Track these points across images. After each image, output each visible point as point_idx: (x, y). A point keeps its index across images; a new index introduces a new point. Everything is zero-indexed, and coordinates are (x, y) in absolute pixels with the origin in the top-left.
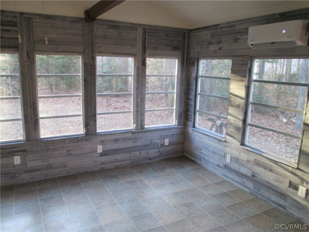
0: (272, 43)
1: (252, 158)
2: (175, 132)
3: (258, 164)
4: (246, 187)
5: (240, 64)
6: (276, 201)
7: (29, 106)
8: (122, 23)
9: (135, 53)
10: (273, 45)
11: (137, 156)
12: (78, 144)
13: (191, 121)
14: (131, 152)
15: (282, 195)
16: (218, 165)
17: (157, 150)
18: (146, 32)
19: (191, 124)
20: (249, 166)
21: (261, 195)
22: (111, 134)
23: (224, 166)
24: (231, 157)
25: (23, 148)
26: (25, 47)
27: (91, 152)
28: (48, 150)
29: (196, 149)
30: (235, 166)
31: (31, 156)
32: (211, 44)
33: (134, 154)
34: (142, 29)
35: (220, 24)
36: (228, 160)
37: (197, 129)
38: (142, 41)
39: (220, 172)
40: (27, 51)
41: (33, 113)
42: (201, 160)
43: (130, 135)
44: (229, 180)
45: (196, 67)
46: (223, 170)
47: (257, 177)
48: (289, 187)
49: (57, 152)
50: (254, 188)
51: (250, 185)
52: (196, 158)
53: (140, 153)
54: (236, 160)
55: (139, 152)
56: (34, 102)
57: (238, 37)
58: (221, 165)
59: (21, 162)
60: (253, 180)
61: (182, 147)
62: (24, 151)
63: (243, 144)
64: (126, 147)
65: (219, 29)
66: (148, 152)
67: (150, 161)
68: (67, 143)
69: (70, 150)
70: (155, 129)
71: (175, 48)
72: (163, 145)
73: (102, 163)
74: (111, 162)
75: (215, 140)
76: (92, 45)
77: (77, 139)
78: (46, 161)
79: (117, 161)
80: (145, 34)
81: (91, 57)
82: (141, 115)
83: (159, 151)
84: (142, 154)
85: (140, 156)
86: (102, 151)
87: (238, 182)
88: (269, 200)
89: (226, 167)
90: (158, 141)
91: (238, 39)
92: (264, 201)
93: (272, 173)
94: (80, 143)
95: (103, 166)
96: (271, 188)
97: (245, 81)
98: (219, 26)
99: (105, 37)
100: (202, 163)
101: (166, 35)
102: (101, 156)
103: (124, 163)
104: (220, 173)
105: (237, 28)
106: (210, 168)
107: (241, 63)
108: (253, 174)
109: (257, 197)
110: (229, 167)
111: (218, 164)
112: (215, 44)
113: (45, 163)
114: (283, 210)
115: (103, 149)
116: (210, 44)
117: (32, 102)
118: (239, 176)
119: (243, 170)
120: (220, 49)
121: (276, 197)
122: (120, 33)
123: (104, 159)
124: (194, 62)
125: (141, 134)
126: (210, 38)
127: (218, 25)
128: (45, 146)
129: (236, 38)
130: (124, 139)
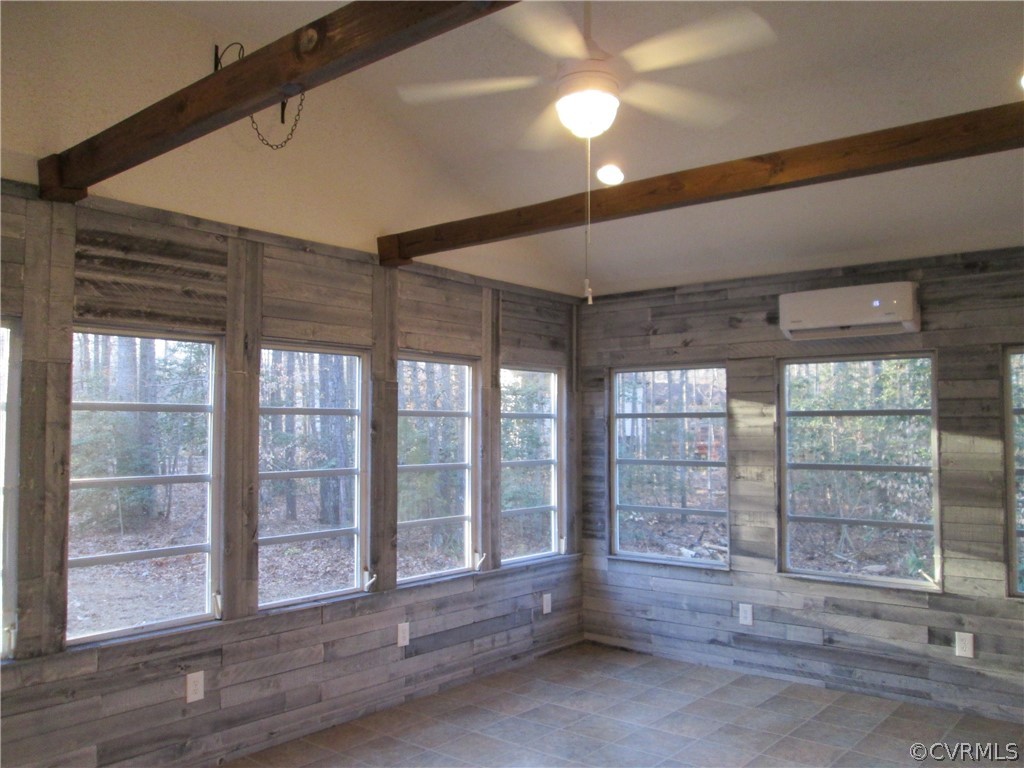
0: (843, 328)
1: (819, 594)
2: (560, 572)
3: (838, 607)
4: (812, 675)
5: (753, 377)
6: (903, 686)
7: (240, 502)
8: (454, 273)
9: (478, 353)
10: (846, 331)
11: (487, 650)
12: (350, 622)
13: (603, 538)
14: (472, 641)
15: (915, 666)
16: (713, 642)
17: (526, 630)
18: (498, 300)
19: (603, 545)
20: (812, 617)
21: (857, 684)
22: (429, 586)
23: (735, 639)
24: (753, 608)
25: (213, 644)
26: (241, 325)
27: (383, 647)
28: (278, 644)
29: (629, 613)
30: (769, 630)
31: (234, 667)
32: (655, 333)
33: (480, 645)
34: (490, 292)
35: (681, 287)
36: (745, 616)
37: (620, 555)
38: (493, 323)
39: (723, 658)
40: (246, 337)
41: (247, 526)
42: (649, 641)
43: (469, 587)
44: (756, 671)
45: (606, 392)
46: (730, 649)
47: (838, 642)
48: (931, 641)
49: (301, 651)
50: (834, 671)
51: (822, 667)
52: (630, 638)
53: (493, 641)
54: (773, 613)
55: (487, 639)
56: (251, 489)
57: (739, 316)
58: (723, 637)
59: (205, 693)
60: (830, 651)
61: (579, 618)
62: (218, 652)
63: (780, 570)
64: (462, 624)
65: (676, 298)
66: (509, 638)
67: (515, 664)
68: (328, 618)
69: (333, 643)
70: (521, 567)
71: (555, 344)
72: (539, 613)
73: (409, 681)
74: (428, 676)
75: (695, 576)
76: (392, 327)
77: (350, 606)
78: (272, 684)
79: (441, 669)
80: (498, 305)
81: (388, 360)
82: (493, 525)
83: (532, 631)
84: (496, 644)
85: (492, 649)
86: (411, 640)
87: (785, 669)
88: (883, 688)
89: (741, 639)
90: (529, 603)
91: (740, 321)
92: (872, 695)
93: (880, 621)
94: (359, 619)
95: (410, 689)
96: (882, 659)
97: (770, 415)
98: (678, 291)
99: (418, 309)
100: (657, 646)
101: (537, 310)
102: (406, 658)
103: (459, 674)
104: (722, 660)
105: (732, 296)
106: (688, 654)
107: (756, 374)
108: (826, 637)
109: (852, 692)
110: (752, 636)
111: (711, 637)
112: (667, 333)
113: (268, 693)
114: (927, 703)
115: (411, 634)
116: (651, 332)
117: (246, 491)
118: (785, 654)
119: (794, 634)
120: (686, 344)
121: (899, 677)
122: (448, 299)
123: (414, 665)
124: (601, 380)
125: (492, 583)
126: (649, 319)
127: (674, 289)
128: (272, 634)
129: (732, 319)
130: (459, 600)
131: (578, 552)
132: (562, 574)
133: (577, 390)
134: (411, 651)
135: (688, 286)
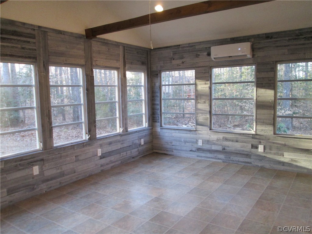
0: (229, 57)
1: (221, 136)
2: (146, 133)
3: (226, 139)
4: (219, 159)
5: (202, 72)
6: (244, 161)
7: (45, 115)
8: (110, 41)
9: (119, 67)
10: (231, 58)
11: (125, 156)
12: (83, 149)
13: (159, 122)
14: (120, 153)
15: (248, 155)
16: (191, 151)
17: (136, 150)
18: (125, 49)
19: (158, 124)
20: (219, 143)
21: (232, 161)
22: (107, 138)
23: (197, 149)
24: (202, 140)
25: (41, 157)
26: (42, 58)
27: (93, 156)
28: (61, 157)
29: (166, 144)
30: (207, 147)
31: (47, 164)
32: (174, 59)
33: (123, 155)
34: (122, 47)
35: (181, 45)
36: (200, 143)
37: (164, 127)
38: (123, 57)
39: (194, 155)
40: (44, 62)
41: (48, 122)
42: (173, 151)
43: (119, 138)
44: (203, 158)
45: (159, 78)
46: (196, 153)
47: (226, 149)
48: (252, 148)
49: (68, 159)
50: (225, 157)
51: (222, 156)
52: (167, 151)
53: (127, 153)
54: (208, 142)
55: (125, 153)
56: (49, 110)
57: (199, 54)
58: (194, 149)
59: (39, 172)
60: (224, 152)
61: (152, 146)
62: (42, 160)
63: (210, 129)
64: (117, 149)
65: (180, 48)
66: (131, 152)
67: (133, 160)
68: (76, 148)
69: (78, 156)
70: (134, 131)
71: (143, 63)
72: (140, 145)
73: (102, 166)
74: (107, 164)
75: (186, 132)
76: (91, 58)
77: (82, 144)
78: (60, 169)
79: (111, 162)
80: (125, 52)
81: (90, 69)
82: (125, 119)
83: (138, 150)
84: (127, 154)
85: (126, 155)
86: (102, 154)
87: (211, 158)
88: (239, 161)
89: (199, 150)
90: (137, 142)
91: (199, 55)
92: (235, 163)
93: (238, 143)
94: (85, 148)
95: (102, 168)
96: (239, 153)
97: (208, 84)
98: (181, 46)
99: (99, 52)
100: (175, 153)
101: (137, 53)
102: (100, 159)
103: (117, 163)
104: (193, 156)
105: (197, 47)
106: (184, 154)
107: (204, 71)
108: (223, 148)
109: (230, 163)
110: (202, 148)
111: (191, 149)
112: (177, 59)
113: (59, 171)
114: (250, 165)
115: (101, 152)
116: (172, 59)
117: (47, 111)
118: (211, 153)
119: (214, 148)
120: (183, 63)
121: (243, 158)
122: (109, 49)
123: (103, 161)
124: (158, 74)
125: (126, 136)
126: (172, 55)
127: (179, 45)
128: (59, 154)
129: (197, 55)
130: (116, 142)
131: (151, 126)
132: (147, 133)
133: (150, 78)
134: (102, 157)
135: (184, 44)
